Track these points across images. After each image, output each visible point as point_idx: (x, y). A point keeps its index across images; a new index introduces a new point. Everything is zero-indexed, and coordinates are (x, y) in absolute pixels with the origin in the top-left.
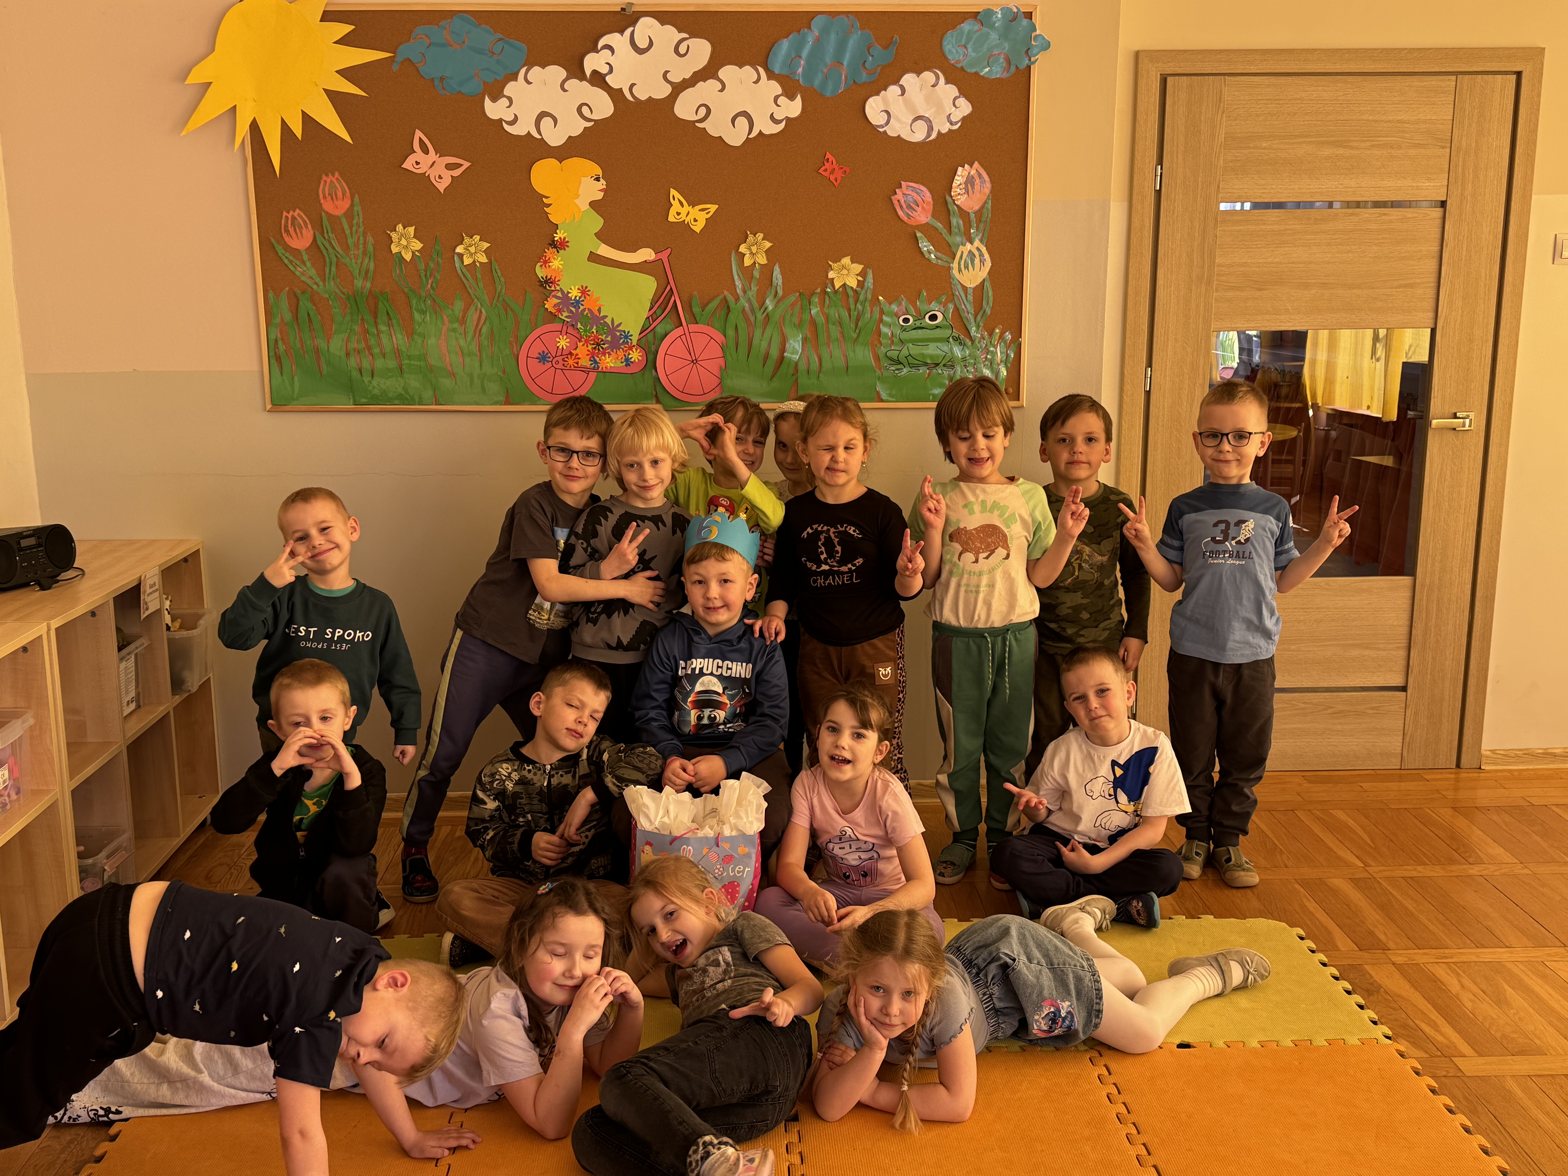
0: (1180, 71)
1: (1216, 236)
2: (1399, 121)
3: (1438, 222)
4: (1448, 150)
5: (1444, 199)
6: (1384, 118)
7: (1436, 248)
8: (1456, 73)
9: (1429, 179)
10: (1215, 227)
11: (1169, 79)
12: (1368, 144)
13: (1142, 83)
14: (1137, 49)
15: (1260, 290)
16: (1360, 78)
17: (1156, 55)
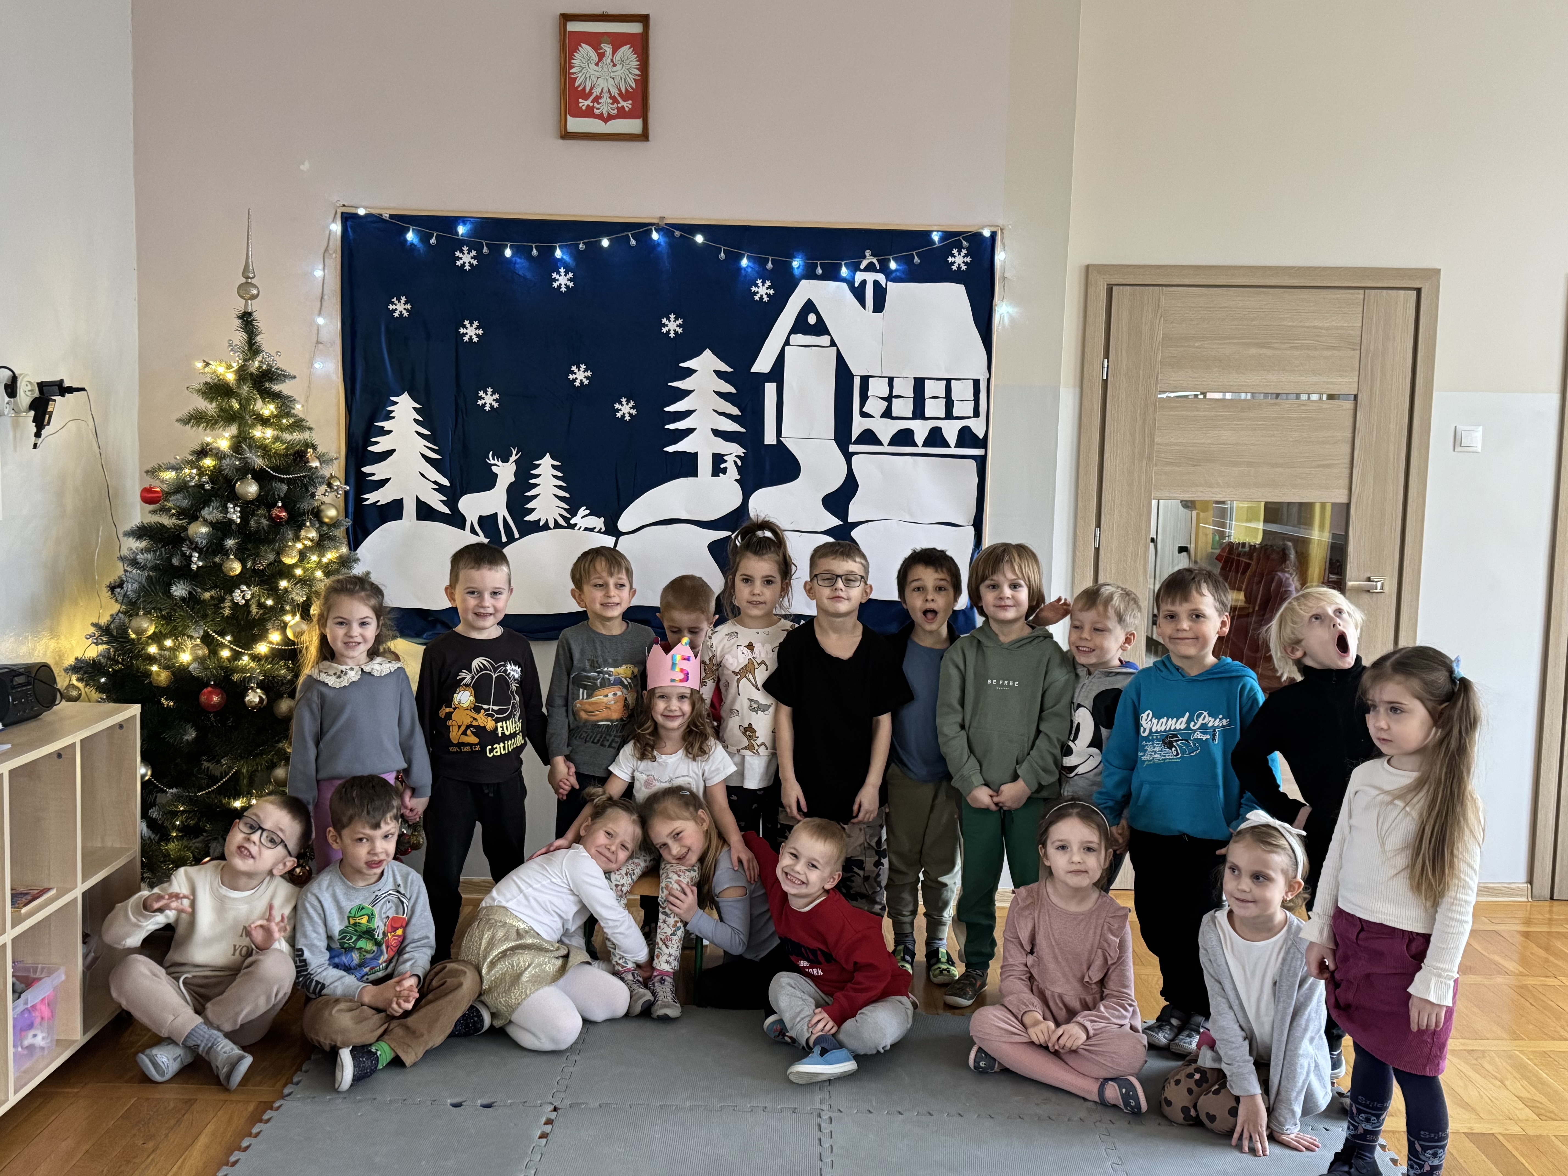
0: (1124, 282)
1: (1155, 419)
2: (1315, 327)
3: (1351, 412)
4: (1358, 352)
5: (1355, 393)
6: (1301, 324)
7: (1349, 435)
8: (1364, 288)
9: (1341, 376)
10: (1155, 411)
11: (1115, 288)
12: (1287, 346)
13: (1091, 290)
14: (1088, 262)
15: (1194, 466)
16: (1281, 290)
17: (1102, 269)
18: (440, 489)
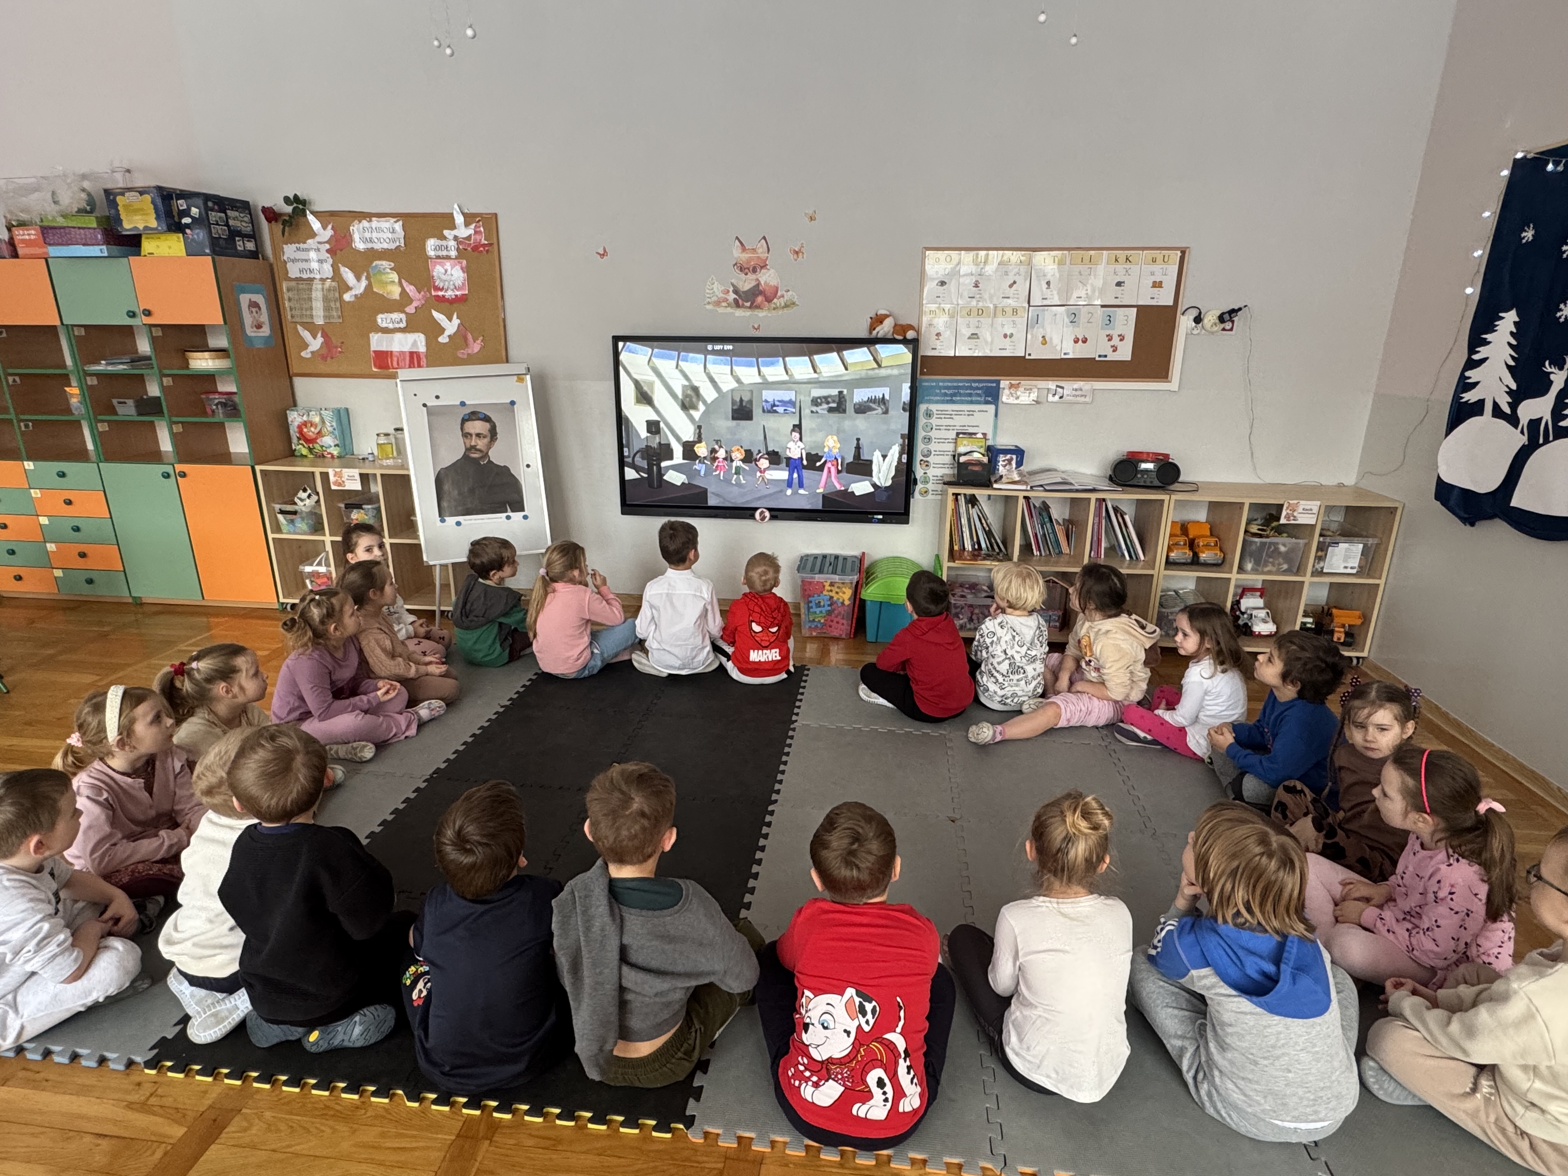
18: (1510, 393)
